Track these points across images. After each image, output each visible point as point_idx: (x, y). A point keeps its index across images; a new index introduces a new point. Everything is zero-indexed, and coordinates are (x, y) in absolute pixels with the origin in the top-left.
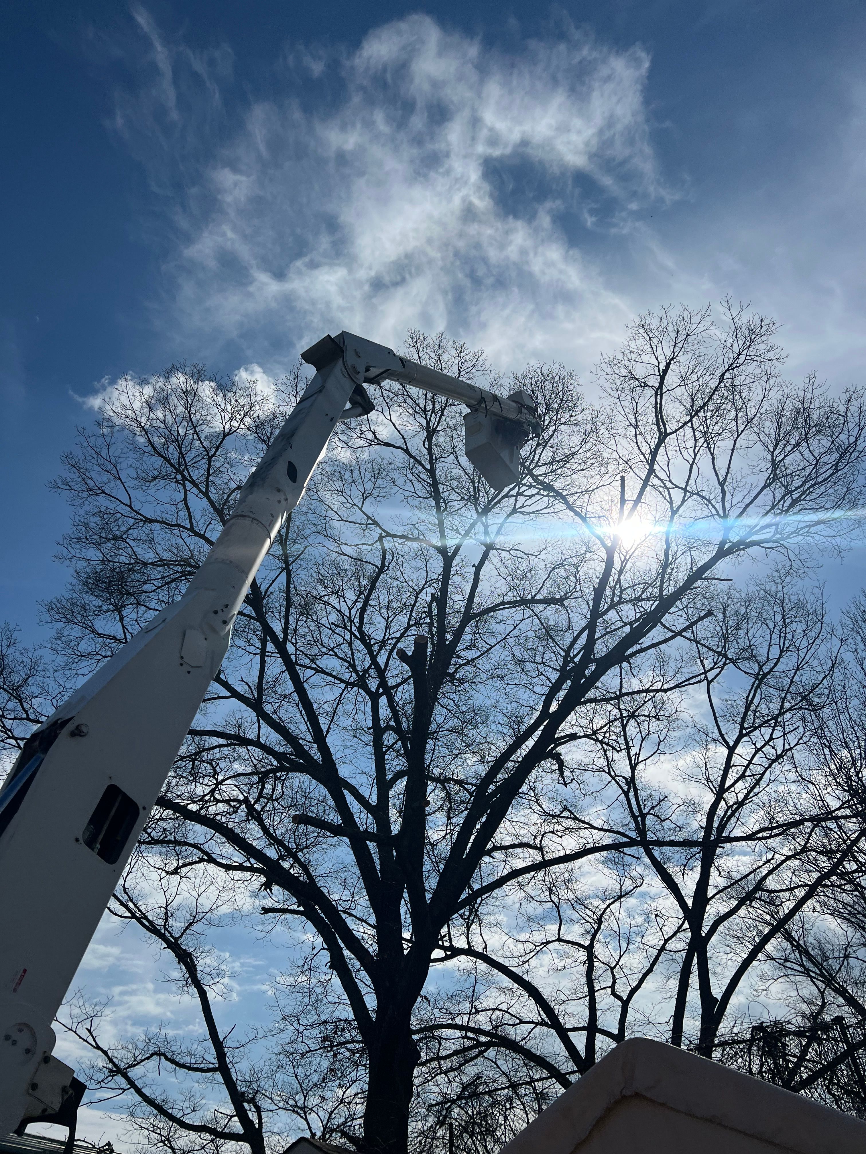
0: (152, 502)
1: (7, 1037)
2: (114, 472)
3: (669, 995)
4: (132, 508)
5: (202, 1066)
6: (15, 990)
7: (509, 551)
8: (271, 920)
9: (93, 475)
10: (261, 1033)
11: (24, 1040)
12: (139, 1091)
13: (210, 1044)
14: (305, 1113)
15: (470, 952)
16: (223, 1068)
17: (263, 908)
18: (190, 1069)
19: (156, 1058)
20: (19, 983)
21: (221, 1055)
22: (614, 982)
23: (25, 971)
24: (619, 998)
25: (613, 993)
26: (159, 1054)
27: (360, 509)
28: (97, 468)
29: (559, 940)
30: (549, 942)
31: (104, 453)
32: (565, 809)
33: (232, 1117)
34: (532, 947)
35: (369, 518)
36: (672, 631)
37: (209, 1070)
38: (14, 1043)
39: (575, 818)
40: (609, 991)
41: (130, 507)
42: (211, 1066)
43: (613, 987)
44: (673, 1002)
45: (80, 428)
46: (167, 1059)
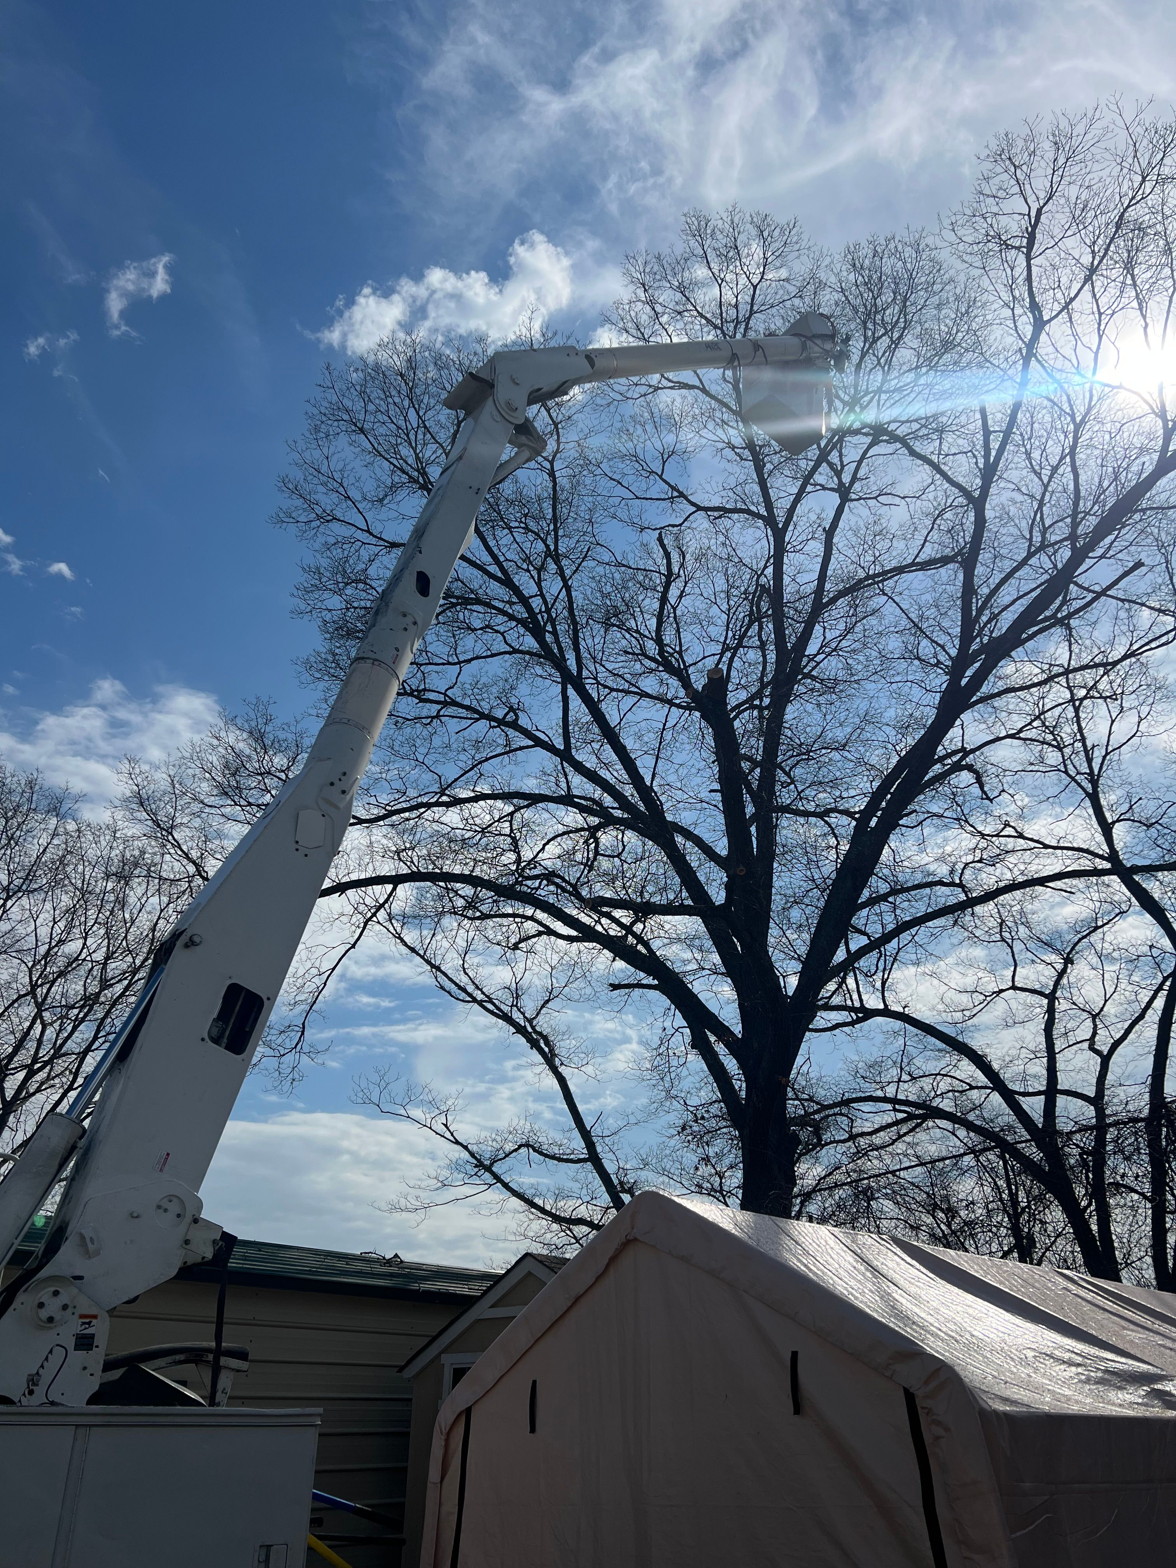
0: (396, 518)
1: (159, 1207)
2: (341, 490)
3: (1147, 1050)
4: (371, 534)
5: (572, 1157)
6: (161, 1170)
7: (875, 498)
8: (619, 999)
9: (320, 497)
10: (633, 1120)
11: (174, 1208)
12: (506, 1186)
13: (576, 1133)
14: (724, 1197)
15: (886, 1012)
16: (594, 1159)
17: (611, 985)
18: (560, 1160)
19: (523, 1150)
20: (165, 1163)
21: (590, 1145)
22: (1095, 1033)
23: (168, 1154)
24: (1098, 1052)
25: (1092, 1048)
26: (527, 1145)
27: (660, 477)
28: (321, 489)
29: (1014, 988)
30: (1002, 991)
31: (324, 469)
32: (1007, 825)
33: (608, 1208)
34: (982, 997)
35: (674, 488)
36: (1094, 592)
37: (579, 1161)
38: (166, 1210)
39: (1021, 836)
40: (1086, 1045)
41: (368, 531)
42: (582, 1156)
43: (1092, 1040)
44: (1151, 1059)
45: (290, 442)
46: (535, 1150)
